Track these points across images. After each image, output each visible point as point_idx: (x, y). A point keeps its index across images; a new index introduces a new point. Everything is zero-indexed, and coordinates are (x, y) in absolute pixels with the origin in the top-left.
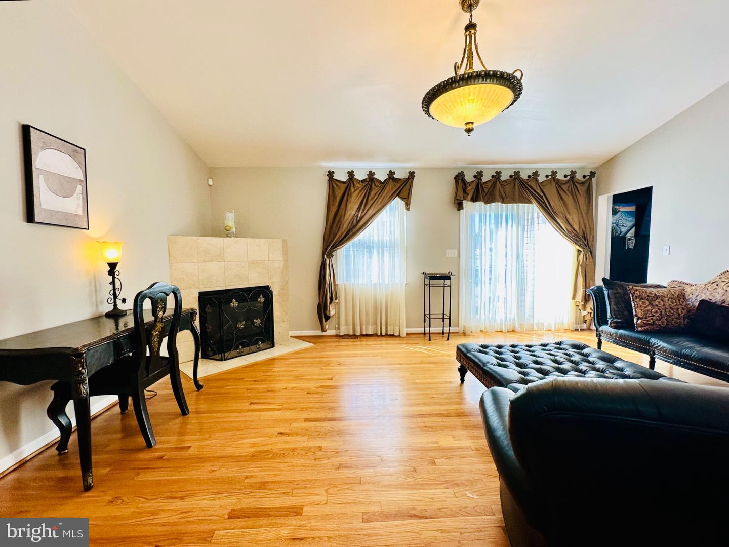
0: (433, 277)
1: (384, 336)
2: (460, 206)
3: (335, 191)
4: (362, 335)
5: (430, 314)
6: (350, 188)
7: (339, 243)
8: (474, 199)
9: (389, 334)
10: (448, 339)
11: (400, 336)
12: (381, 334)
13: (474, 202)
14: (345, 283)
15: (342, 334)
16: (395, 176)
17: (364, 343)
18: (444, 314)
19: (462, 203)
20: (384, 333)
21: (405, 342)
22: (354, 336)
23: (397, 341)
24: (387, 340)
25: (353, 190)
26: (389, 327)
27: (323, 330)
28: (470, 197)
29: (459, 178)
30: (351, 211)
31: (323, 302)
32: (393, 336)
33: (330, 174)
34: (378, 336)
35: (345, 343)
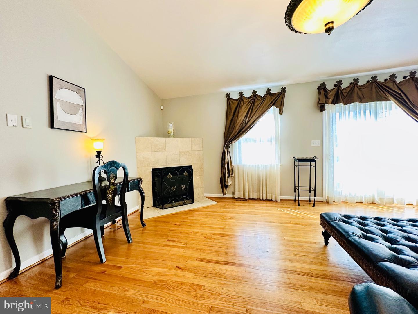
0: (301, 160)
1: (265, 200)
2: (322, 108)
3: (231, 105)
4: (249, 199)
5: (299, 187)
6: (241, 103)
7: (233, 139)
8: (334, 102)
9: (268, 199)
10: (314, 206)
11: (276, 201)
12: (263, 199)
13: (334, 104)
14: (238, 164)
15: (236, 197)
16: (271, 92)
17: (251, 204)
18: (310, 187)
19: (324, 105)
20: (264, 199)
21: (280, 205)
22: (244, 199)
23: (274, 204)
24: (267, 204)
25: (242, 104)
26: (268, 195)
27: (224, 194)
28: (330, 101)
29: (322, 88)
30: (242, 117)
31: (223, 176)
32: (271, 200)
33: (228, 95)
34: (261, 200)
35: (238, 203)
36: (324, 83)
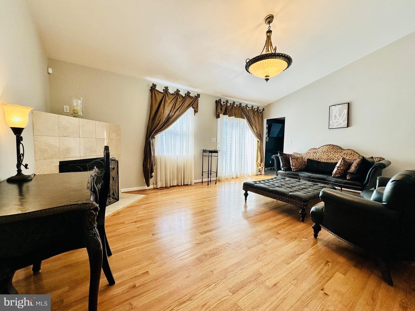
1: (182, 185)
3: (157, 97)
4: (171, 187)
6: (165, 97)
7: (159, 130)
9: (185, 184)
10: (216, 184)
11: (191, 185)
13: (224, 115)
14: (160, 155)
15: (159, 187)
16: (191, 95)
17: (172, 191)
19: (219, 115)
21: (194, 188)
22: (166, 188)
23: (189, 187)
24: (184, 188)
25: (168, 99)
26: (185, 180)
27: (148, 186)
29: (218, 103)
30: (167, 111)
31: (150, 167)
33: (154, 86)
36: (220, 99)
